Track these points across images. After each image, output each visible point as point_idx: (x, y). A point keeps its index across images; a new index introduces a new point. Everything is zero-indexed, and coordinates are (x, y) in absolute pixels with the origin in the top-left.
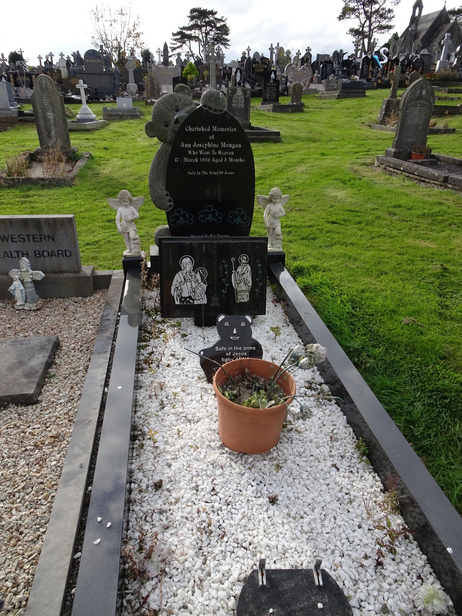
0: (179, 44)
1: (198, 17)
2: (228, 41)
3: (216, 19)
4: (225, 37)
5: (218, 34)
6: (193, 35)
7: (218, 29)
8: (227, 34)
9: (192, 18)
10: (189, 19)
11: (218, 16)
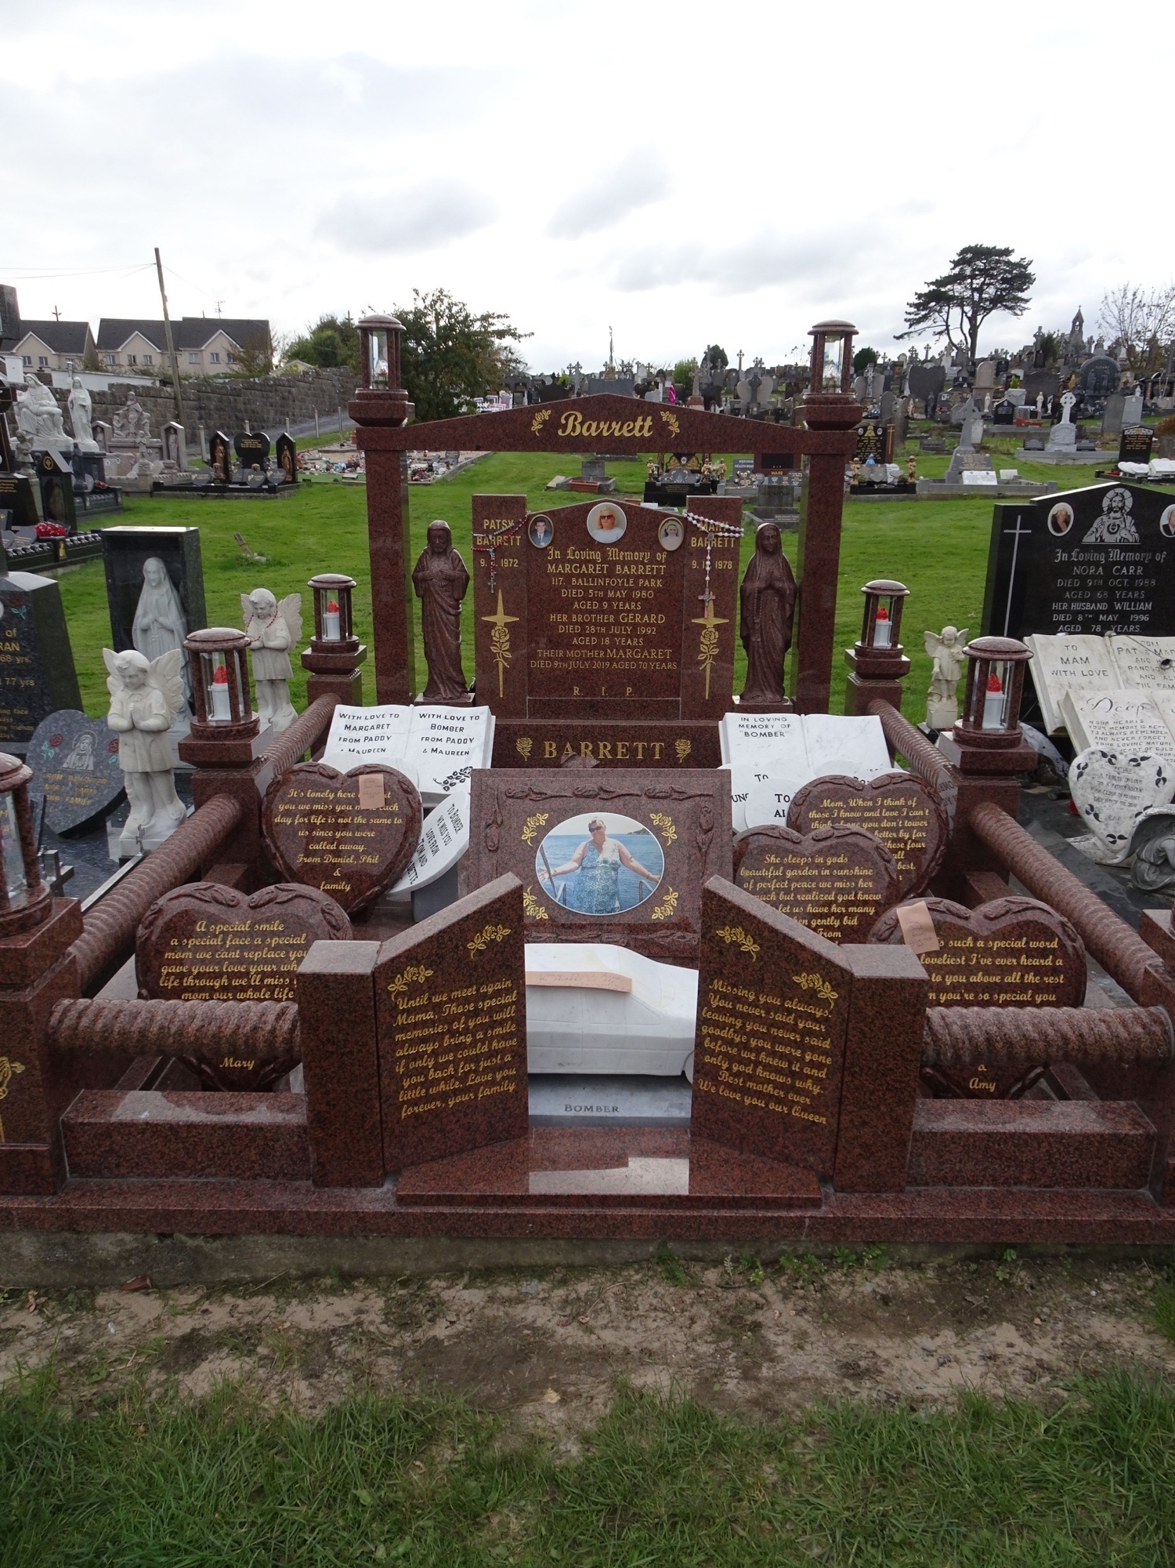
0: (923, 313)
1: (969, 262)
2: (1027, 301)
3: (1008, 263)
4: (1020, 295)
5: (1004, 289)
6: (951, 293)
7: (1004, 281)
8: (1023, 291)
9: (956, 264)
10: (952, 265)
11: (1014, 258)
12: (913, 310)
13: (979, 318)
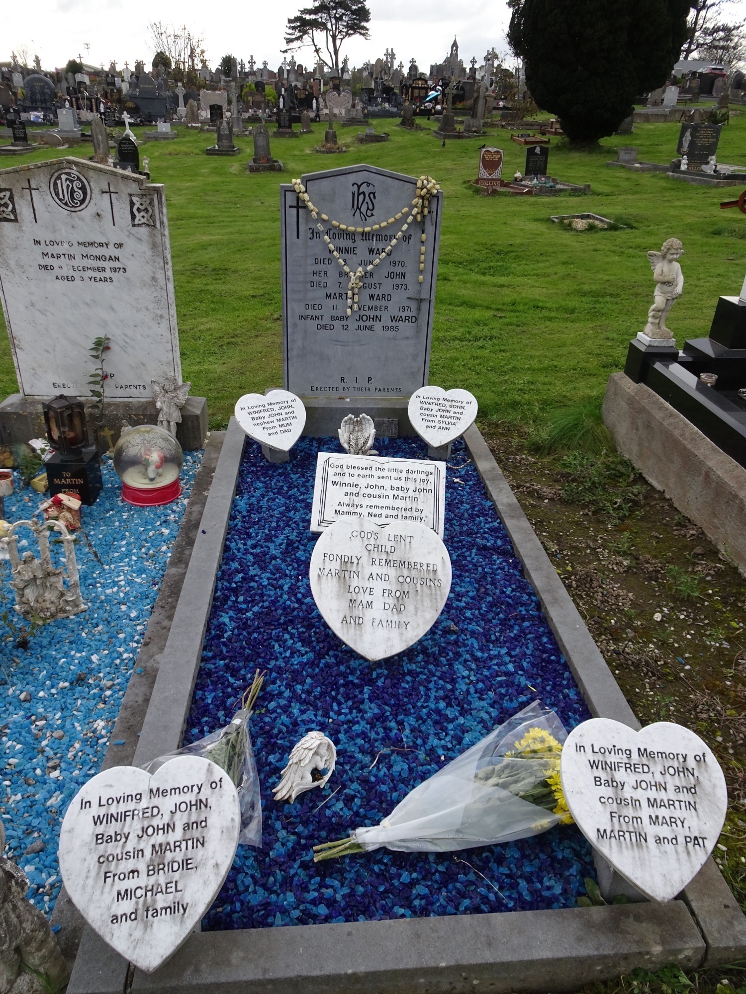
0: (298, 34)
2: (367, 30)
4: (364, 24)
6: (319, 21)
12: (290, 31)
13: (338, 42)
